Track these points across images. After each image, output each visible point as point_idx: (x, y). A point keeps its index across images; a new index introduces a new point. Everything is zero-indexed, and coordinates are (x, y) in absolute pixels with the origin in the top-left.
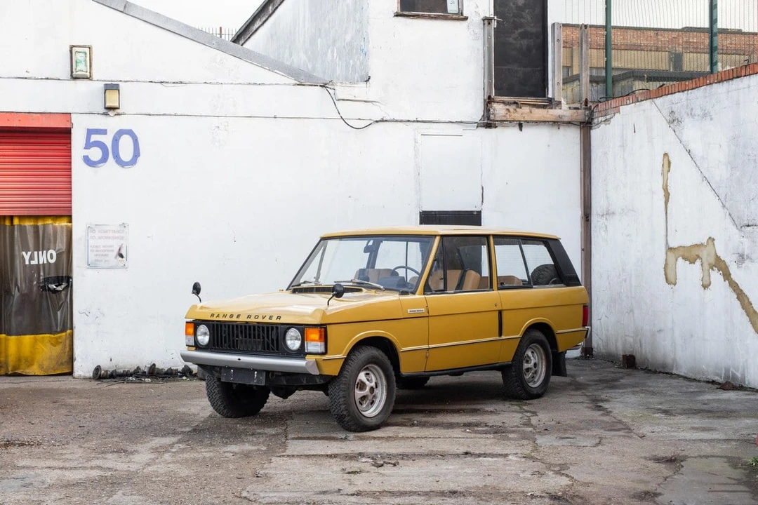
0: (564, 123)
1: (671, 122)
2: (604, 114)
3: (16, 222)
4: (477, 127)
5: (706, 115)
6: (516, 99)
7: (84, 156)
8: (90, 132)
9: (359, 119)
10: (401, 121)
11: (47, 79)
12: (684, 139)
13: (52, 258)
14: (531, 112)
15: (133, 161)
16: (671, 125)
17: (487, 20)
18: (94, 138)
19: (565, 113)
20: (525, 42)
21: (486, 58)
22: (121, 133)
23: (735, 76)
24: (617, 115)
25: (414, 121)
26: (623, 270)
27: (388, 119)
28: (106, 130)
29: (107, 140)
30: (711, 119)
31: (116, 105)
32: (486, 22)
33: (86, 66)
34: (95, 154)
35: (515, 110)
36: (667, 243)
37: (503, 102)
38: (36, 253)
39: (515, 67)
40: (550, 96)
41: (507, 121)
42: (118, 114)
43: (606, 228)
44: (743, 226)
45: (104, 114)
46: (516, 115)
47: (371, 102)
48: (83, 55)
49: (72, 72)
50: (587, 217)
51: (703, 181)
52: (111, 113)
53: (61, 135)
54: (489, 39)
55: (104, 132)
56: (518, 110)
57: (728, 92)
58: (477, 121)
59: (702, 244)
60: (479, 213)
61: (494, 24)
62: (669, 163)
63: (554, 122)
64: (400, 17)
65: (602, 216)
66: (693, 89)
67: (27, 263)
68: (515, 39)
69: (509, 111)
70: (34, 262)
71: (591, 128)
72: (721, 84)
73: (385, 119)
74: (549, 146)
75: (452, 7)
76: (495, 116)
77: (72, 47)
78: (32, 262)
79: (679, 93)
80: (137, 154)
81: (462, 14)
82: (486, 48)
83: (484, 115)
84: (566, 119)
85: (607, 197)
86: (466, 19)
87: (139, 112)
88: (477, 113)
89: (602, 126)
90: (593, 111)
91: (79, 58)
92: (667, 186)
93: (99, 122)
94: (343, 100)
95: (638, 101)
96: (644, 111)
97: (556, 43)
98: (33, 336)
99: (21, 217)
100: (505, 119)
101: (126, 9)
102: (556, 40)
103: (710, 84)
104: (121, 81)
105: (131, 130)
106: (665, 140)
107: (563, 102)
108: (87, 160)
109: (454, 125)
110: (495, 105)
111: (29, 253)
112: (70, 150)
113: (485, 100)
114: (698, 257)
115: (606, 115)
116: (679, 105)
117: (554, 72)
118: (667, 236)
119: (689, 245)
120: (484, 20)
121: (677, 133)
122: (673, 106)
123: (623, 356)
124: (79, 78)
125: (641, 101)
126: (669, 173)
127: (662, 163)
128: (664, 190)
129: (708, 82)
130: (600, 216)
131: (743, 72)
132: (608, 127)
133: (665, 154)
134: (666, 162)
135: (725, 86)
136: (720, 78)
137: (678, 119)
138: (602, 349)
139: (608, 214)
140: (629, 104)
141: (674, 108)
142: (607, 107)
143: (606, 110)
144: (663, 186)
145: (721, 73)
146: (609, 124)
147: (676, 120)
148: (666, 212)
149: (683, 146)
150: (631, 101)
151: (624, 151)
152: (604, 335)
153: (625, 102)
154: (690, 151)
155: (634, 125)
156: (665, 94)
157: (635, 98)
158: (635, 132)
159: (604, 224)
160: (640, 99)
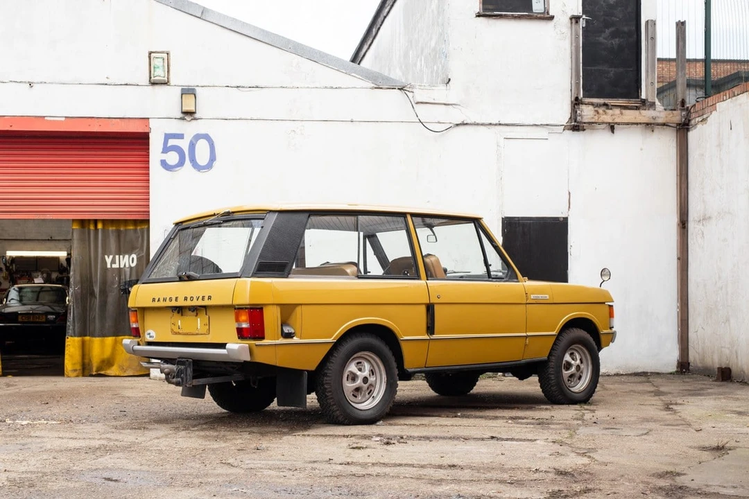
0: (658, 124)
2: (701, 113)
3: (100, 226)
4: (564, 130)
6: (607, 101)
7: (161, 161)
8: (168, 137)
9: (439, 123)
10: (482, 125)
11: (126, 85)
13: (133, 262)
14: (622, 114)
15: (209, 166)
17: (575, 19)
18: (171, 142)
19: (658, 114)
20: (616, 41)
21: (574, 57)
22: (198, 137)
24: (714, 113)
25: (496, 125)
26: (720, 278)
27: (469, 122)
28: (183, 135)
29: (184, 144)
31: (192, 109)
32: (574, 21)
33: (164, 71)
34: (173, 158)
35: (604, 111)
37: (592, 104)
38: (117, 257)
39: (605, 68)
40: (643, 96)
41: (596, 123)
42: (195, 119)
43: (703, 234)
45: (181, 119)
46: (605, 116)
47: (451, 105)
48: (161, 60)
49: (150, 78)
50: (683, 224)
52: (188, 118)
53: (140, 140)
54: (577, 38)
55: (181, 136)
56: (608, 111)
58: (565, 124)
60: (566, 219)
61: (582, 23)
63: (647, 124)
64: (481, 18)
65: (699, 221)
67: (109, 266)
68: (605, 38)
69: (598, 113)
70: (116, 266)
71: (688, 130)
73: (465, 122)
74: (641, 149)
75: (537, 7)
76: (582, 118)
77: (150, 53)
78: (114, 266)
80: (213, 158)
81: (548, 13)
82: (573, 48)
83: (571, 118)
84: (660, 121)
85: (704, 201)
86: (552, 18)
87: (215, 117)
88: (564, 115)
89: (699, 126)
90: (690, 112)
91: (158, 64)
93: (176, 127)
94: (422, 103)
95: (735, 96)
96: (740, 105)
97: (650, 41)
98: (114, 338)
99: (104, 222)
100: (593, 120)
101: (202, 14)
102: (649, 38)
104: (198, 86)
105: (207, 134)
107: (657, 103)
108: (164, 164)
109: (538, 129)
110: (583, 107)
111: (111, 257)
112: (148, 156)
113: (572, 102)
115: (703, 115)
117: (647, 71)
120: (571, 19)
123: (718, 368)
124: (157, 84)
125: (738, 95)
130: (696, 222)
132: (704, 126)
138: (699, 363)
139: (704, 219)
140: (726, 99)
142: (704, 106)
143: (703, 109)
146: (706, 123)
150: (728, 96)
151: (720, 151)
152: (700, 348)
153: (722, 98)
155: (731, 122)
157: (731, 93)
158: (731, 129)
159: (700, 230)
160: (736, 93)
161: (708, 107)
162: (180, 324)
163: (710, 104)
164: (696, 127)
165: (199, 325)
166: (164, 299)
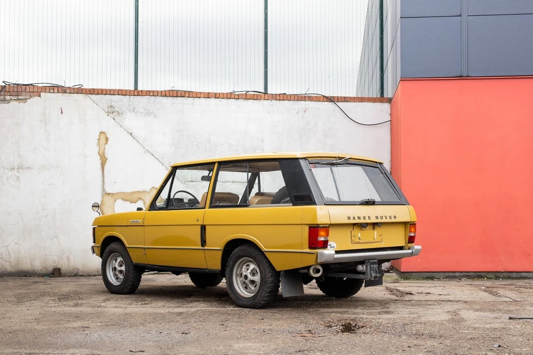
1: (108, 113)
2: (16, 94)
5: (148, 113)
12: (124, 125)
16: (111, 115)
23: (179, 95)
24: (36, 99)
26: (43, 209)
30: (155, 117)
36: (104, 189)
43: (18, 178)
51: (146, 152)
57: (173, 103)
59: (145, 191)
62: (107, 139)
65: (13, 169)
66: (134, 95)
72: (166, 98)
79: (119, 96)
85: (19, 156)
89: (13, 103)
92: (104, 153)
95: (66, 93)
96: (76, 101)
103: (154, 95)
106: (108, 124)
114: (140, 199)
115: (18, 96)
116: (120, 103)
118: (103, 185)
119: (130, 191)
121: (117, 120)
125: (70, 93)
126: (106, 145)
127: (98, 138)
128: (100, 156)
129: (151, 94)
130: (8, 169)
131: (187, 95)
132: (22, 104)
133: (102, 133)
134: (103, 137)
135: (170, 100)
136: (163, 94)
137: (118, 112)
138: (9, 268)
139: (20, 168)
140: (54, 93)
141: (113, 104)
142: (19, 90)
143: (17, 91)
144: (99, 152)
145: (165, 91)
146: (24, 103)
147: (116, 112)
148: (103, 170)
149: (123, 130)
150: (56, 91)
151: (46, 125)
152: (12, 258)
153: (48, 90)
154: (131, 133)
155: (61, 109)
156: (102, 94)
157: (61, 89)
158: (62, 113)
159: (14, 176)
160: (67, 91)
161: (25, 91)
162: (359, 236)
163: (28, 91)
164: (6, 102)
165: (376, 236)
166: (358, 217)
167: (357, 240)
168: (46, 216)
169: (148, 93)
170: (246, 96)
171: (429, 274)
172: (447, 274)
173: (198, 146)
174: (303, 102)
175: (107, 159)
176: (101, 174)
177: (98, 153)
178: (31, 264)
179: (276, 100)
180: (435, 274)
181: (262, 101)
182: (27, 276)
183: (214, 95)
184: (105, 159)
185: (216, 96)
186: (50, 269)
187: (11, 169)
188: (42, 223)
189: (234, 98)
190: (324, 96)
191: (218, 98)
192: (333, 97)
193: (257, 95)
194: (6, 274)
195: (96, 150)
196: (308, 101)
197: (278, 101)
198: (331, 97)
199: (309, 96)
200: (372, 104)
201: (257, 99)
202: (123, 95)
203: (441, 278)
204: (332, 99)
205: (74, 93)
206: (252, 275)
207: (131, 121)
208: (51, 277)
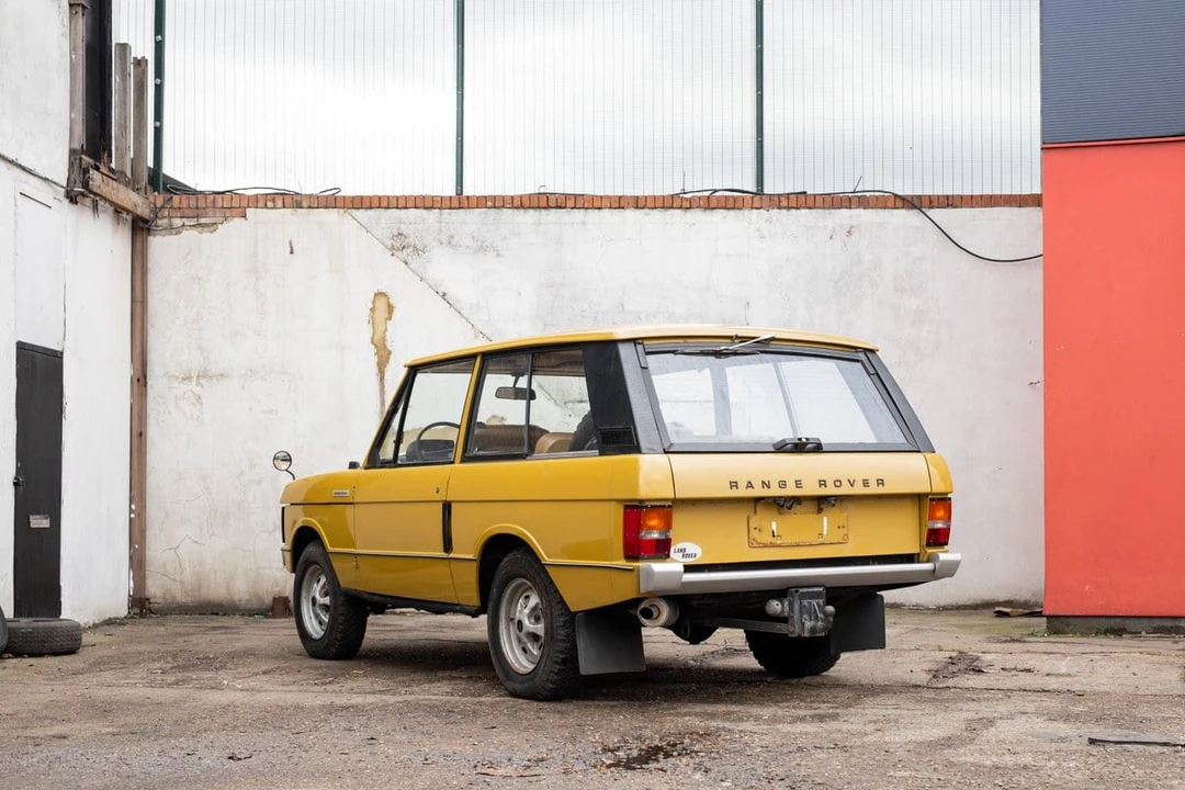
1: (393, 250)
2: (194, 213)
4: (64, 196)
5: (482, 249)
12: (429, 275)
16: (399, 254)
23: (552, 203)
24: (237, 221)
30: (498, 255)
41: (101, 196)
43: (199, 398)
44: (573, 402)
50: (140, 381)
51: (476, 337)
57: (539, 224)
62: (390, 309)
65: (188, 378)
66: (450, 208)
69: (103, 180)
71: (149, 234)
72: (522, 211)
79: (418, 211)
85: (201, 349)
92: (384, 339)
96: (320, 223)
103: (495, 207)
106: (393, 276)
115: (198, 217)
116: (418, 227)
118: (382, 412)
121: (412, 265)
122: (403, 227)
125: (310, 207)
126: (389, 322)
127: (371, 306)
128: (376, 346)
129: (489, 204)
130: (177, 378)
131: (571, 203)
132: (206, 236)
133: (379, 294)
134: (381, 305)
135: (531, 216)
136: (517, 203)
137: (415, 247)
138: (181, 597)
139: (204, 377)
140: (274, 208)
141: (404, 229)
142: (202, 204)
143: (197, 208)
144: (372, 339)
145: (521, 197)
146: (212, 232)
147: (409, 246)
148: (382, 379)
149: (427, 286)
150: (280, 204)
151: (257, 279)
152: (187, 574)
153: (261, 204)
154: (444, 294)
155: (290, 242)
156: (379, 207)
157: (290, 200)
158: (292, 253)
159: (190, 393)
160: (305, 204)
161: (214, 207)
162: (774, 528)
163: (220, 205)
164: (174, 231)
165: (825, 529)
166: (763, 482)
167: (768, 539)
168: (259, 482)
169: (484, 202)
170: (710, 202)
171: (1112, 620)
172: (1157, 623)
173: (596, 318)
174: (845, 212)
175: (390, 353)
176: (378, 387)
177: (370, 340)
178: (228, 588)
179: (779, 208)
180: (1127, 621)
181: (747, 212)
182: (217, 614)
183: (632, 202)
184: (385, 355)
185: (639, 203)
186: (268, 600)
187: (184, 379)
188: (251, 499)
189: (681, 208)
190: (896, 196)
191: (643, 208)
192: (919, 197)
193: (735, 199)
194: (174, 610)
195: (367, 332)
196: (859, 207)
197: (784, 211)
198: (912, 197)
199: (859, 197)
200: (1015, 210)
201: (734, 208)
202: (425, 208)
203: (1144, 633)
204: (916, 202)
205: (318, 208)
206: (533, 621)
207: (445, 267)
208: (267, 616)
